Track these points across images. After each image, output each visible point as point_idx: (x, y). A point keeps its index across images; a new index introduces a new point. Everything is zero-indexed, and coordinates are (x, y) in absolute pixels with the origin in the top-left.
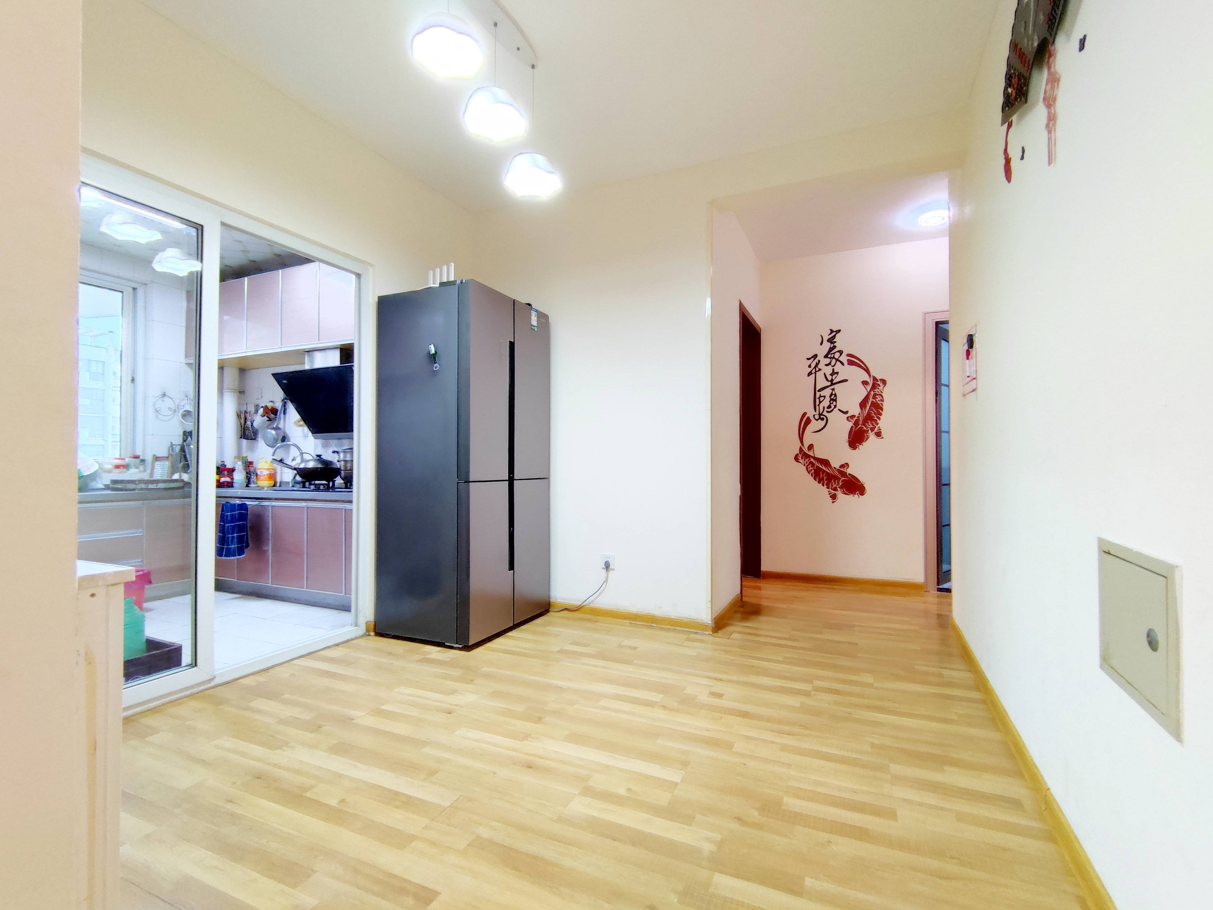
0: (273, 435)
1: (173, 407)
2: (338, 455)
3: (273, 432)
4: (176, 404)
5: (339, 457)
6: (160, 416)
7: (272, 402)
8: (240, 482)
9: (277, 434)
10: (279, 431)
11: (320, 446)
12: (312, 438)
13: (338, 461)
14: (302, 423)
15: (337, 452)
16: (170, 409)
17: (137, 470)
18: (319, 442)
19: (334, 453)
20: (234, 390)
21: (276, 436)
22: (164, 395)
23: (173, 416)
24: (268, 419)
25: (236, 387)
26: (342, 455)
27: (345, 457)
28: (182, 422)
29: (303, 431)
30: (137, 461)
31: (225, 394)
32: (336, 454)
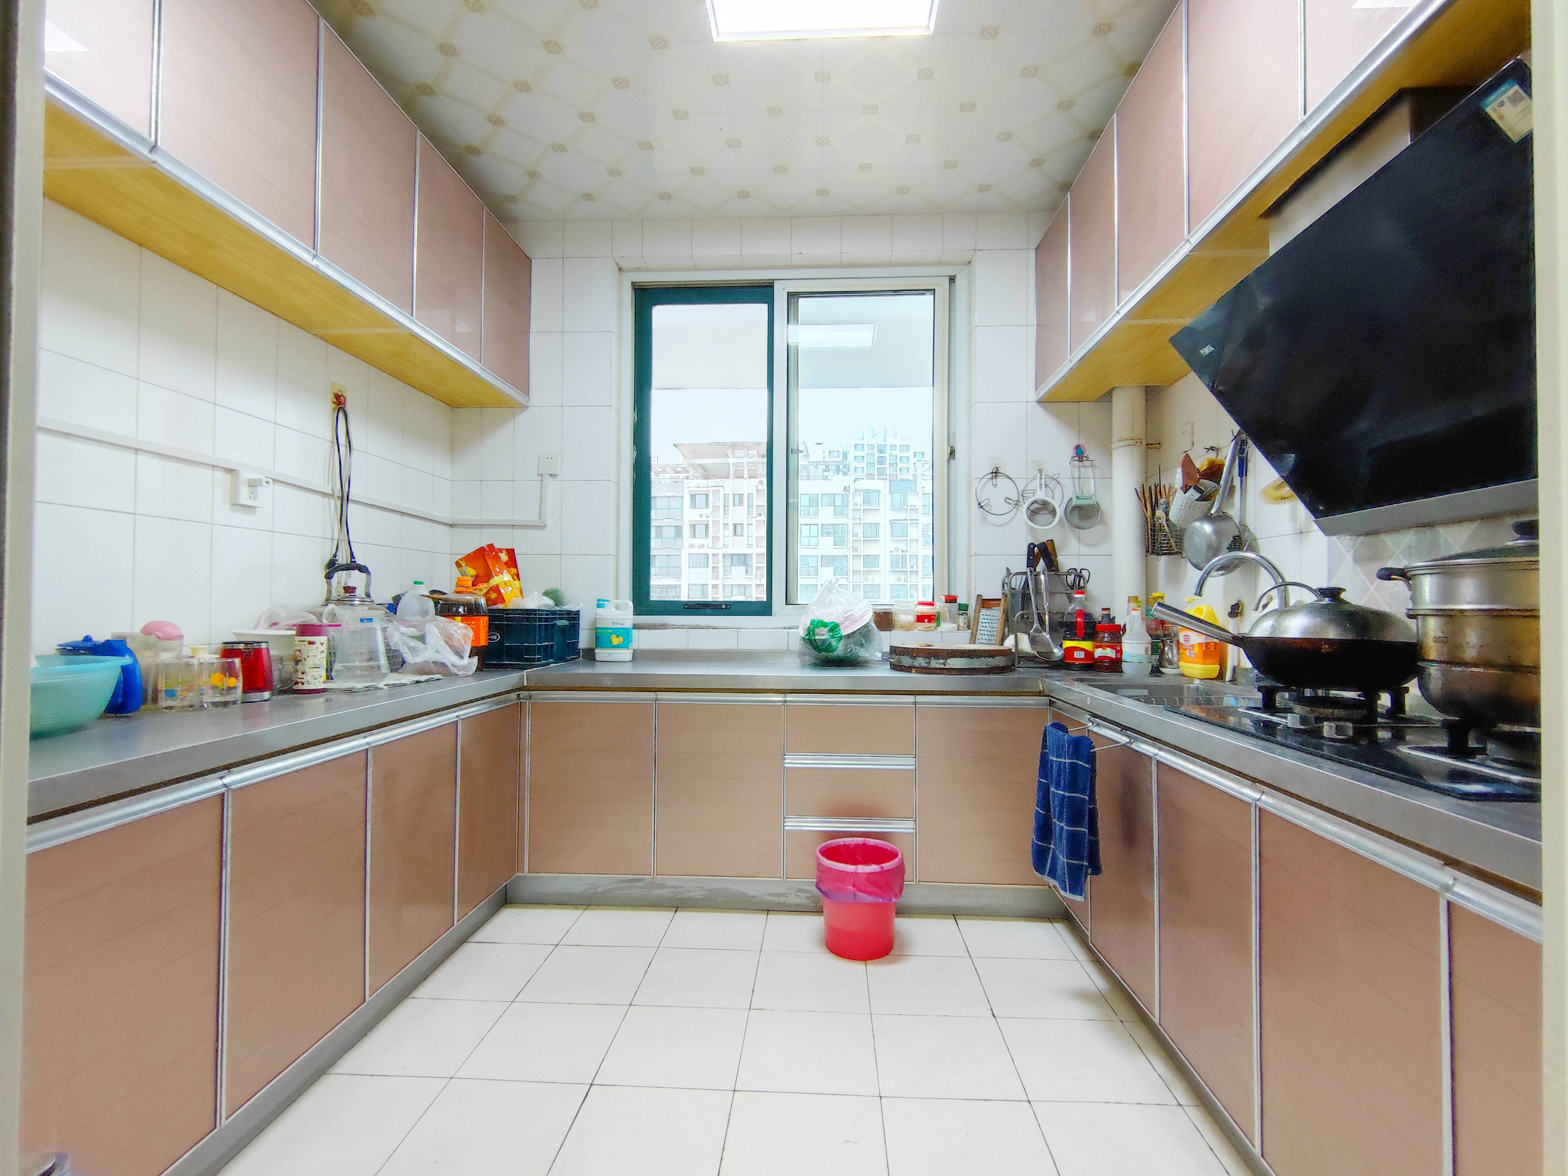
0: (1205, 535)
1: (1015, 497)
2: (1410, 587)
3: (1207, 528)
4: (1020, 489)
5: (1413, 598)
6: (990, 518)
7: (1212, 448)
8: (1136, 660)
9: (1217, 532)
10: (1223, 525)
11: (1349, 557)
12: (1320, 533)
13: (1411, 617)
14: (1287, 490)
15: (1404, 574)
16: (1007, 499)
17: (955, 626)
18: (1344, 544)
19: (1388, 578)
20: (1135, 441)
21: (1214, 537)
22: (996, 473)
23: (1015, 515)
24: (1198, 495)
25: (1139, 432)
26: (1428, 585)
27: (1446, 593)
28: (1031, 527)
29: (1294, 516)
30: (954, 606)
31: (1114, 453)
32: (1399, 585)
